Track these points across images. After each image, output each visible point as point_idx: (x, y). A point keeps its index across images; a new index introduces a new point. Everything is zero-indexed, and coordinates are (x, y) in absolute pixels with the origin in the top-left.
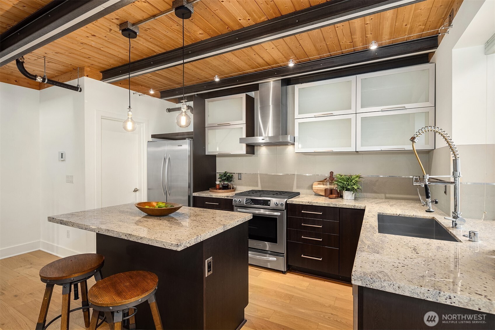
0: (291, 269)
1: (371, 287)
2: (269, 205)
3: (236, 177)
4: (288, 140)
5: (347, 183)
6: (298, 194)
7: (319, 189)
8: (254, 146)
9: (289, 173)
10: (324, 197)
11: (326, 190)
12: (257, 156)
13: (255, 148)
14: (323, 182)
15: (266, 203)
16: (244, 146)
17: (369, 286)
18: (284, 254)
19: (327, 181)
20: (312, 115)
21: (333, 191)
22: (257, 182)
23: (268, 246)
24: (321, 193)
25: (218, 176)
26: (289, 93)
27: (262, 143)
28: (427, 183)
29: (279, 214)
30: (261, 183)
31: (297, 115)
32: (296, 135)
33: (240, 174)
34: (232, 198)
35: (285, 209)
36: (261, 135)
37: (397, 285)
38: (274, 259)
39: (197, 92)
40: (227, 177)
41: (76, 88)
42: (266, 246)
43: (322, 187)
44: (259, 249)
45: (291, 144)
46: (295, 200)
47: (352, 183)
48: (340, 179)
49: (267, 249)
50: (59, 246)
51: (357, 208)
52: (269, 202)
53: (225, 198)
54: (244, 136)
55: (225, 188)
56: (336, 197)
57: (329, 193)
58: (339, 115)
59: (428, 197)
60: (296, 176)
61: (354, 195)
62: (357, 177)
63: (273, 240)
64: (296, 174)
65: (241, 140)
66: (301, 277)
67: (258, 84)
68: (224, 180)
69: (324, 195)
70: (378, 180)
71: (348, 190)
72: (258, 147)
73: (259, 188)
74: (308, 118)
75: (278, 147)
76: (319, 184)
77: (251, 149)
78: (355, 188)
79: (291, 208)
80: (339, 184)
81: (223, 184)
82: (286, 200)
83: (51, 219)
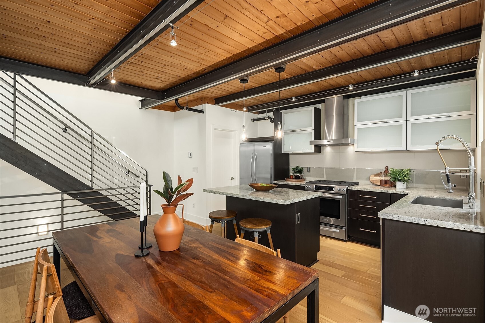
0: (350, 238)
1: (388, 218)
2: (334, 191)
3: (305, 170)
4: (349, 142)
5: (399, 175)
6: (357, 184)
7: (376, 180)
8: (321, 146)
9: (350, 167)
10: (379, 187)
11: (381, 181)
12: (323, 154)
13: (322, 147)
14: (379, 174)
15: (331, 189)
16: (313, 146)
17: (386, 218)
18: (345, 227)
19: (382, 174)
20: (369, 122)
21: (388, 182)
22: (323, 174)
23: (332, 220)
24: (377, 183)
25: (291, 169)
26: (350, 104)
27: (328, 144)
28: (448, 173)
29: (341, 197)
30: (326, 175)
31: (356, 123)
32: (356, 137)
33: (309, 168)
34: (304, 185)
35: (346, 194)
36: (326, 138)
37: (400, 217)
38: (338, 231)
39: (275, 107)
40: (299, 170)
41: (201, 112)
42: (330, 221)
43: (378, 178)
44: (326, 223)
45: (352, 145)
46: (355, 188)
47: (403, 175)
48: (393, 172)
49: (332, 223)
50: (187, 213)
51: (405, 194)
52: (333, 188)
53: (299, 185)
54: (313, 139)
55: (298, 178)
56: (389, 186)
57: (384, 183)
58: (392, 122)
59: (449, 182)
60: (356, 169)
61: (405, 184)
62: (408, 170)
63: (337, 216)
64: (356, 168)
65: (311, 143)
66: (359, 245)
67: (324, 99)
68: (296, 173)
69: (380, 185)
70: (428, 174)
71: (399, 180)
72: (324, 147)
73: (325, 179)
74: (366, 124)
75: (340, 147)
76: (375, 176)
77: (318, 149)
78: (406, 179)
79: (351, 194)
80: (392, 176)
81: (296, 175)
82: (347, 187)
83: (205, 191)
